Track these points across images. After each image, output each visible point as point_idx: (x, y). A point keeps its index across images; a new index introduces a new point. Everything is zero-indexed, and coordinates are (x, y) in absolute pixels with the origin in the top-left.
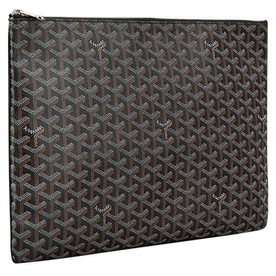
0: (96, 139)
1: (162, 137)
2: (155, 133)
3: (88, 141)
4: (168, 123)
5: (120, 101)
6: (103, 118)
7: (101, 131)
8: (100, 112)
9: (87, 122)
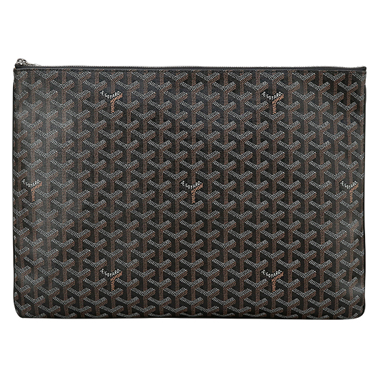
0: (101, 197)
1: (187, 200)
2: (178, 196)
3: (91, 199)
4: (198, 185)
5: (134, 157)
6: (111, 176)
7: (107, 189)
8: (107, 169)
9: (91, 179)
